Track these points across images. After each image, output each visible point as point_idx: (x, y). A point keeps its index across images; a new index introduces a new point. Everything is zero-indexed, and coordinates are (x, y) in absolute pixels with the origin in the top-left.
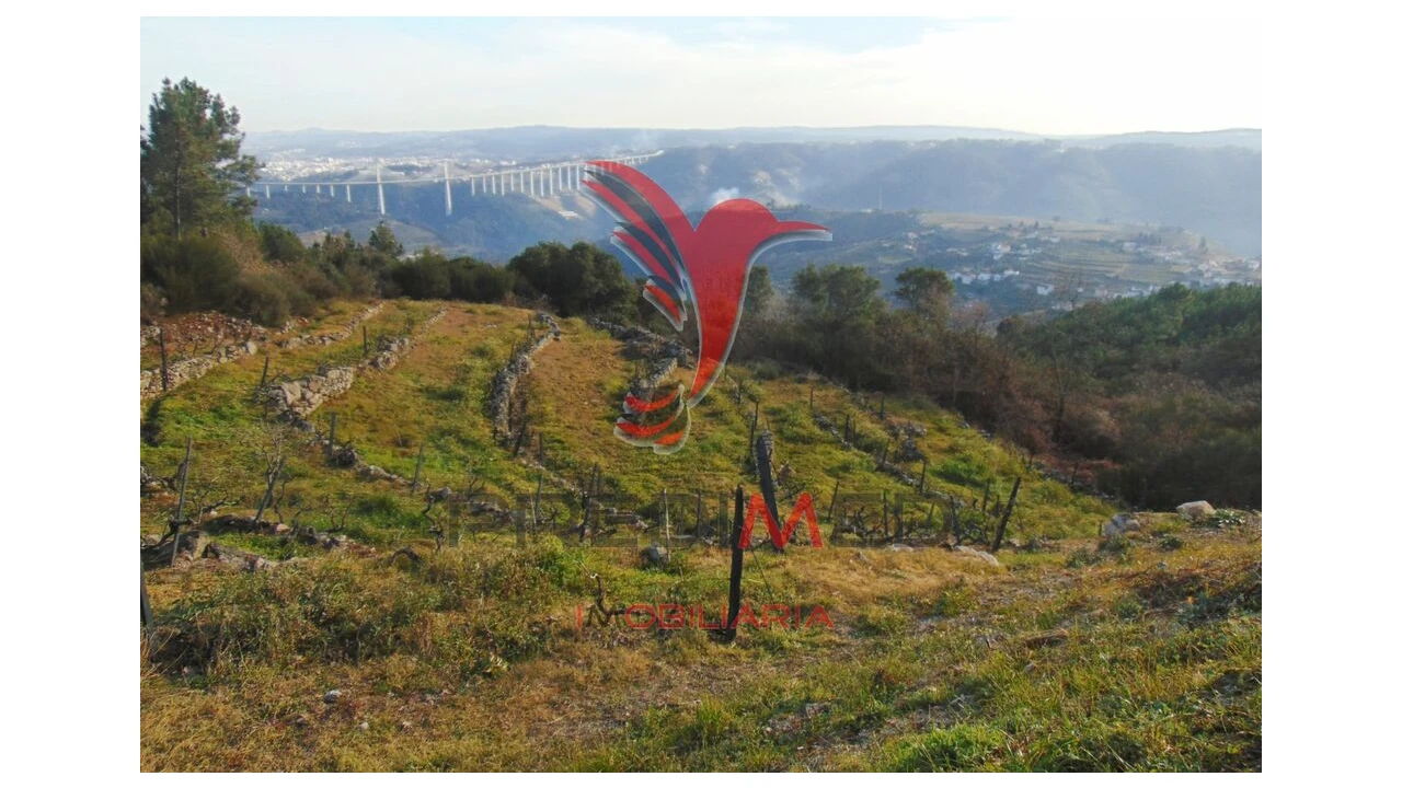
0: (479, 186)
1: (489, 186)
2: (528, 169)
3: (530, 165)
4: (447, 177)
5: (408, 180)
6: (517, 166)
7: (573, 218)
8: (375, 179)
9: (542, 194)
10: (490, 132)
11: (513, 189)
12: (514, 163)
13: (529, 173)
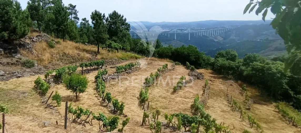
0: (196, 34)
1: (198, 34)
2: (207, 30)
3: (208, 29)
4: (189, 32)
5: (181, 32)
6: (205, 29)
7: (217, 41)
8: (175, 32)
9: (210, 36)
10: (199, 22)
11: (204, 34)
12: (204, 29)
13: (208, 31)
